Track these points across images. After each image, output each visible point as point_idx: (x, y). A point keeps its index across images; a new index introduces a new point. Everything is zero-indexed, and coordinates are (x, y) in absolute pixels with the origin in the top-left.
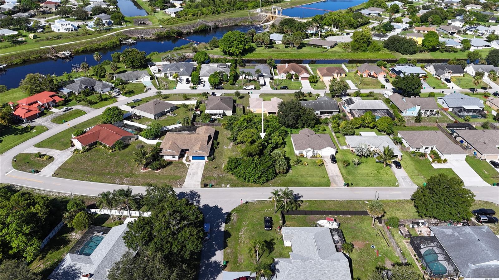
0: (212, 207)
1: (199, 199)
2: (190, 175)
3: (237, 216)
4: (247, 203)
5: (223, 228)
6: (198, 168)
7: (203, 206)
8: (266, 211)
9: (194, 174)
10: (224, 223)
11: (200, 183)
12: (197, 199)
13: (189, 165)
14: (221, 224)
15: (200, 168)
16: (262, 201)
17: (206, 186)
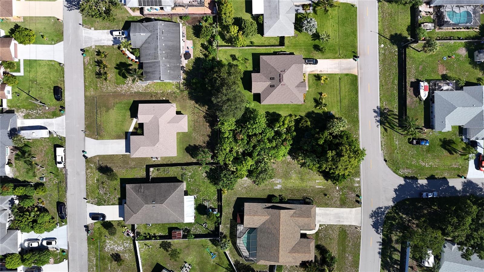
0: (396, 194)
1: (384, 207)
2: (339, 221)
3: (404, 169)
4: (386, 161)
5: (423, 182)
6: (327, 215)
7: (394, 203)
8: (397, 143)
9: (339, 217)
10: (417, 182)
11: (354, 209)
12: (382, 210)
13: (320, 226)
14: (418, 184)
15: (328, 212)
16: (382, 146)
17: (358, 202)
